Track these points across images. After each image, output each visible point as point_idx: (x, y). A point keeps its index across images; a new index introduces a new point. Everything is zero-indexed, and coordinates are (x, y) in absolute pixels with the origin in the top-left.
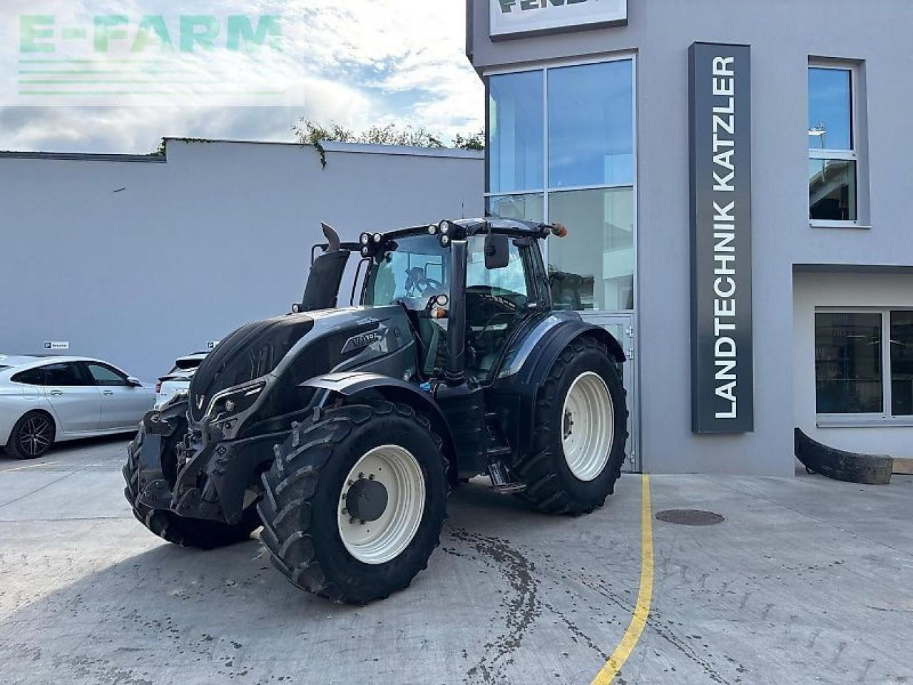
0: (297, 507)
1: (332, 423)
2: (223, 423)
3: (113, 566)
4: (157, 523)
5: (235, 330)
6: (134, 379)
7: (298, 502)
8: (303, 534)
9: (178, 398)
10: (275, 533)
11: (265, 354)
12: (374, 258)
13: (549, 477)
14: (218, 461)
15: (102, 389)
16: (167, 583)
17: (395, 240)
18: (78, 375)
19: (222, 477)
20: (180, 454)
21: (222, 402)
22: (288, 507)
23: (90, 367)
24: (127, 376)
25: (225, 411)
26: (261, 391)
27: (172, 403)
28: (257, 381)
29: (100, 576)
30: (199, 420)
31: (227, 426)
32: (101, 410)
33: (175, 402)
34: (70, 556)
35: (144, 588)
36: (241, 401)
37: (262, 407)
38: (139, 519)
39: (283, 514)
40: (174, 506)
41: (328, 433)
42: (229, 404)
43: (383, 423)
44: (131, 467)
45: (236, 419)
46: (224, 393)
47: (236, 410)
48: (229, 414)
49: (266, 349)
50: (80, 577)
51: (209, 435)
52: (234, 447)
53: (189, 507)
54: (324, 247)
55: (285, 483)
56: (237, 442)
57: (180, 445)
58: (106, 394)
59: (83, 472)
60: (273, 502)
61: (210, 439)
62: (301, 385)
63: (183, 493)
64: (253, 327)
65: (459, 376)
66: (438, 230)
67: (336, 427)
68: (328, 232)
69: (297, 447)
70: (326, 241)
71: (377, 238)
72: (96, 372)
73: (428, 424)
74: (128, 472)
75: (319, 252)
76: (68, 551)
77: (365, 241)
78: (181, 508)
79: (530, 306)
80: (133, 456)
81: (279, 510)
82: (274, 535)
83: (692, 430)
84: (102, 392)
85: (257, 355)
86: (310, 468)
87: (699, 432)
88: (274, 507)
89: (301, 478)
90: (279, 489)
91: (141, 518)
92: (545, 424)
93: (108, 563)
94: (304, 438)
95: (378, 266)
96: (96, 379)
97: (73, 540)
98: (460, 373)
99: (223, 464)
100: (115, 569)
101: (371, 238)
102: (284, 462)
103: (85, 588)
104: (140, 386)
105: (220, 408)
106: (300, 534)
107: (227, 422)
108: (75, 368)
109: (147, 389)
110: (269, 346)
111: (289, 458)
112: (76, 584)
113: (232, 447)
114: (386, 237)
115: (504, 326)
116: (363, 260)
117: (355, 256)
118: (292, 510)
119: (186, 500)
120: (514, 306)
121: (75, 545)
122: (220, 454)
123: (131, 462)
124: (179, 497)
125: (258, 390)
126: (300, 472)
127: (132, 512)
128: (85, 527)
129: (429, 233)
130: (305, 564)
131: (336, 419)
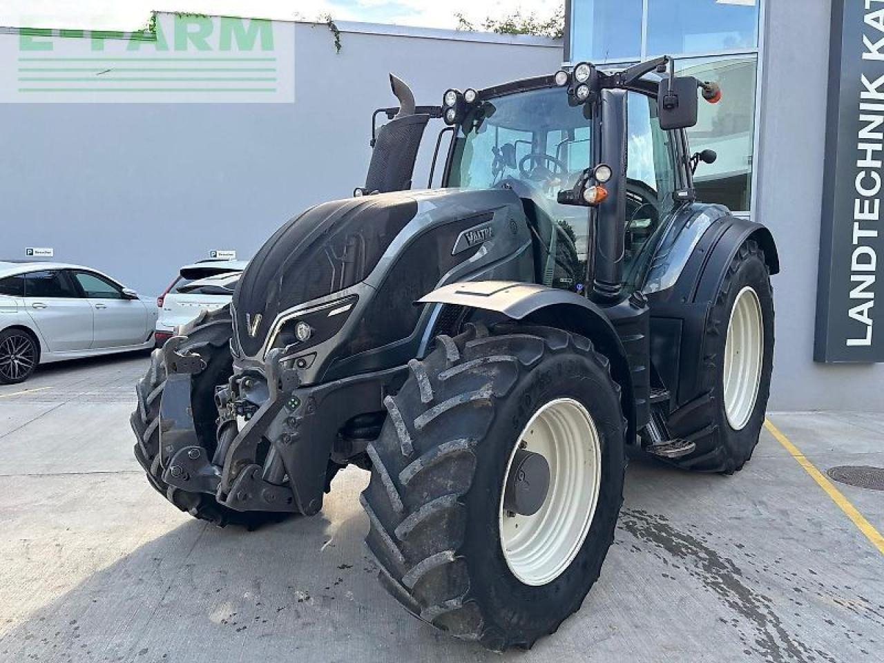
0: (443, 510)
1: (486, 365)
2: (294, 359)
3: (121, 560)
4: (184, 499)
5: (298, 214)
6: (128, 290)
7: (447, 501)
8: (455, 555)
9: (206, 317)
10: (399, 547)
11: (352, 251)
12: (461, 127)
13: (709, 429)
14: (287, 420)
15: (93, 302)
16: (207, 594)
17: (491, 101)
18: (64, 286)
19: (295, 446)
20: (224, 406)
21: (290, 325)
22: (427, 510)
23: (79, 277)
24: (122, 288)
25: (296, 340)
26: (352, 308)
27: (198, 325)
28: (342, 294)
29: (103, 580)
30: (254, 353)
31: (301, 364)
32: (93, 327)
33: (203, 322)
34: (60, 541)
35: (172, 604)
36: (322, 326)
37: (353, 334)
38: (157, 488)
39: (415, 519)
40: (224, 497)
41: (483, 381)
42: (303, 331)
43: (559, 365)
44: (144, 416)
45: (315, 353)
46: (295, 311)
47: (315, 339)
48: (302, 345)
49: (353, 242)
50: (75, 580)
51: (280, 382)
52: (313, 396)
53: (245, 497)
54: (391, 112)
55: (417, 465)
56: (316, 389)
57: (223, 391)
58: (98, 308)
59: (75, 403)
60: (395, 496)
61: (280, 388)
62: (421, 300)
63: (237, 476)
64: (329, 211)
65: (616, 290)
66: (571, 79)
67: (494, 372)
68: (398, 88)
69: (432, 404)
70: (395, 103)
71: (470, 97)
72: (86, 282)
73: (606, 364)
74: (139, 423)
75: (383, 120)
76: (57, 531)
77: (451, 101)
78: (235, 499)
79: (680, 194)
80: (145, 399)
81: (407, 511)
82: (396, 550)
83: (815, 359)
84: (94, 305)
85: (340, 254)
86: (463, 443)
87: (827, 362)
88: (398, 505)
89: (448, 458)
90: (406, 475)
91: (160, 488)
92: (712, 358)
93: (114, 552)
94: (443, 389)
95: (465, 140)
96: (85, 290)
97: (63, 510)
98: (617, 287)
99: (297, 424)
100: (126, 566)
101: (460, 98)
102: (410, 429)
103: (83, 604)
104: (137, 298)
105: (288, 335)
106: (449, 555)
107: (300, 359)
108: (61, 277)
109: (146, 302)
110: (358, 237)
111: (420, 422)
112: (69, 596)
113: (310, 397)
114: (482, 95)
115: (647, 222)
116: (445, 130)
117: (435, 125)
118: (433, 515)
119: (242, 486)
120: (641, 199)
121: (65, 521)
122: (292, 410)
123: (142, 408)
124: (231, 481)
125: (347, 307)
126: (446, 448)
127: (146, 477)
128: (79, 487)
129: (557, 86)
130: (454, 603)
131: (492, 359)
